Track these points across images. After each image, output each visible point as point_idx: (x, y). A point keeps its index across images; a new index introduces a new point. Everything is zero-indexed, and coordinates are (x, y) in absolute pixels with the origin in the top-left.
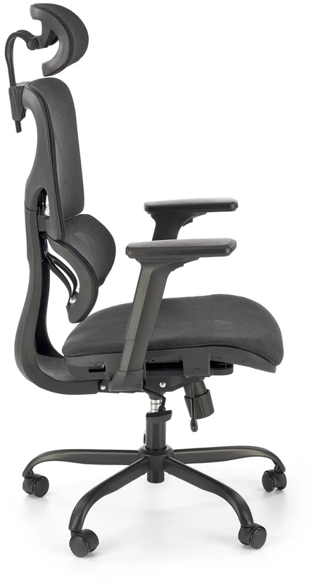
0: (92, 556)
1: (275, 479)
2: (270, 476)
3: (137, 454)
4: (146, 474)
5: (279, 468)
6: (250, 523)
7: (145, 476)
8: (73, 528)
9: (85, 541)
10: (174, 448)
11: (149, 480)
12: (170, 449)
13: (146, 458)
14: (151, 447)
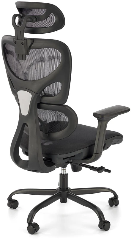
0: (37, 234)
1: (114, 201)
2: (112, 200)
3: (56, 191)
4: (60, 199)
5: (116, 197)
6: (103, 220)
7: (59, 200)
8: (29, 222)
9: (34, 227)
10: (72, 188)
11: (61, 202)
12: (70, 189)
13: (59, 192)
14: (62, 188)
